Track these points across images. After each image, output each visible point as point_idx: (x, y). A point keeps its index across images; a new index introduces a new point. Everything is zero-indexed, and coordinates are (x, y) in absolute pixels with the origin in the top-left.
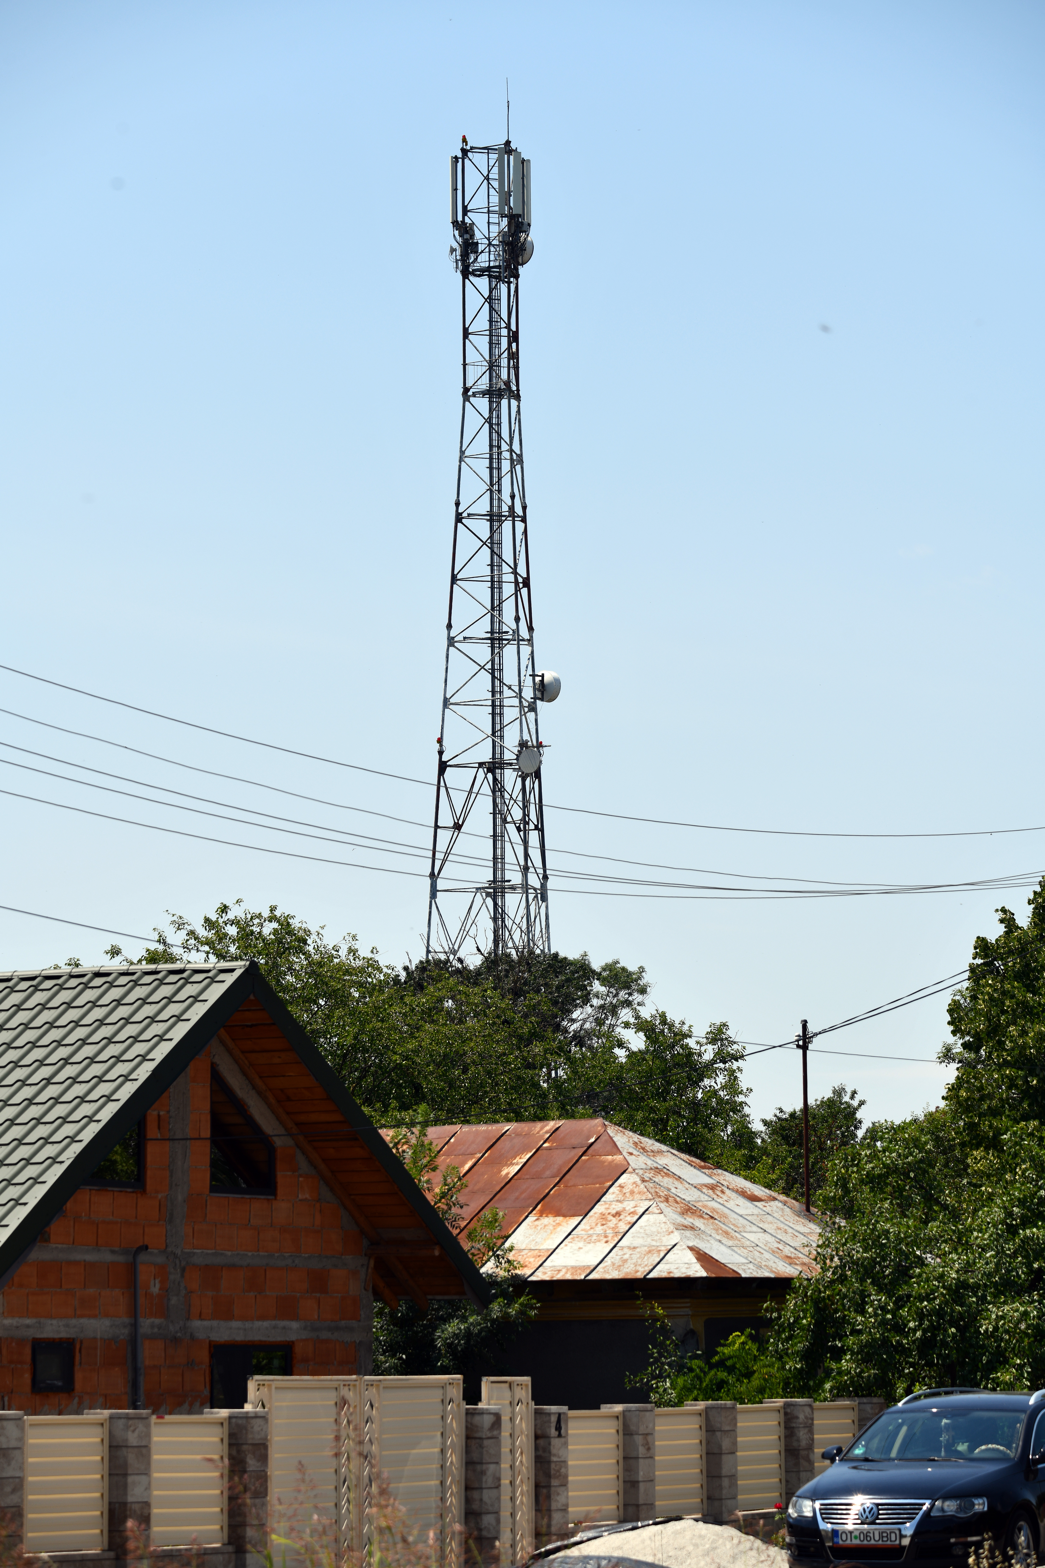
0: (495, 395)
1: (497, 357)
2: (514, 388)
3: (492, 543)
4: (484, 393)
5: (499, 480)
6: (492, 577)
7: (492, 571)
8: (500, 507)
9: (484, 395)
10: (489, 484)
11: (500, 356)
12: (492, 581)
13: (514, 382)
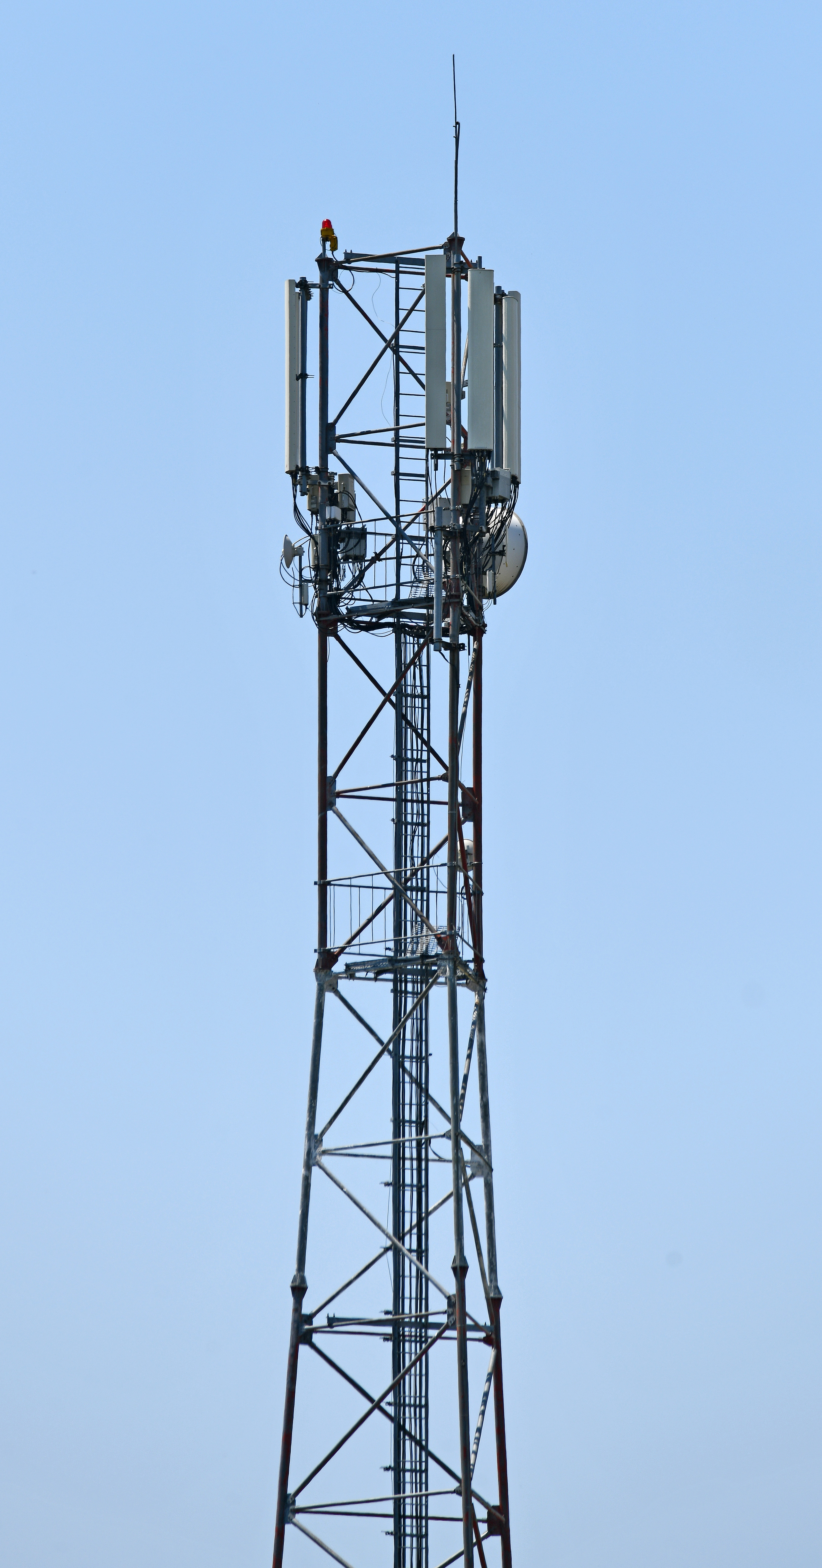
0: (413, 972)
1: (418, 862)
2: (467, 954)
3: (399, 1404)
4: (378, 969)
5: (420, 1220)
6: (399, 1504)
7: (398, 1486)
8: (422, 1298)
9: (378, 973)
10: (390, 1231)
11: (425, 861)
12: (399, 1516)
13: (468, 935)
